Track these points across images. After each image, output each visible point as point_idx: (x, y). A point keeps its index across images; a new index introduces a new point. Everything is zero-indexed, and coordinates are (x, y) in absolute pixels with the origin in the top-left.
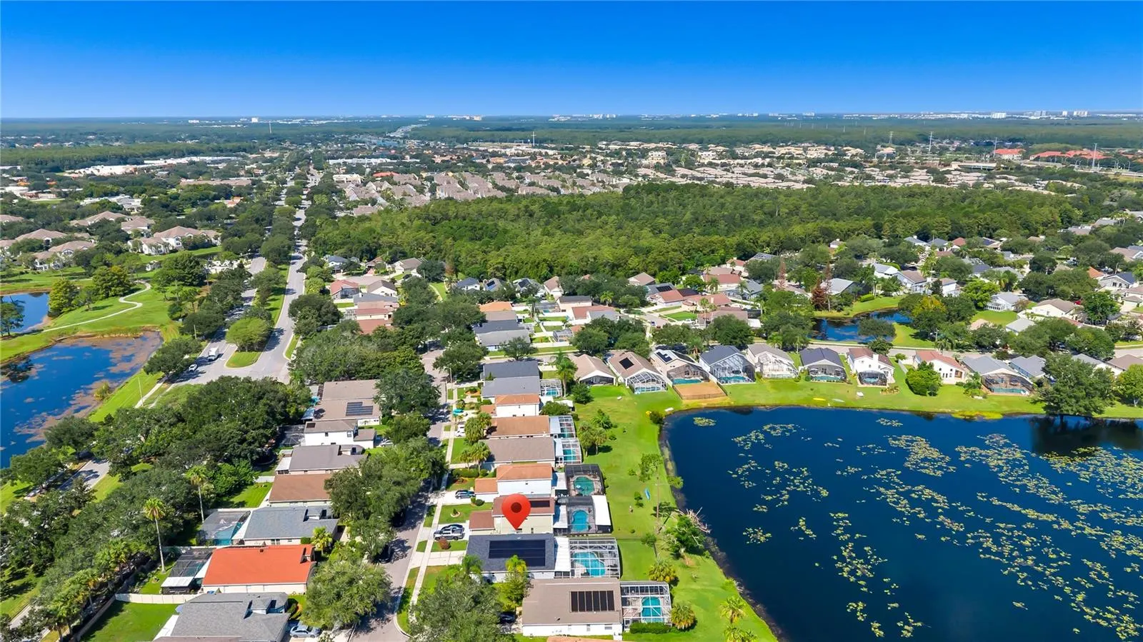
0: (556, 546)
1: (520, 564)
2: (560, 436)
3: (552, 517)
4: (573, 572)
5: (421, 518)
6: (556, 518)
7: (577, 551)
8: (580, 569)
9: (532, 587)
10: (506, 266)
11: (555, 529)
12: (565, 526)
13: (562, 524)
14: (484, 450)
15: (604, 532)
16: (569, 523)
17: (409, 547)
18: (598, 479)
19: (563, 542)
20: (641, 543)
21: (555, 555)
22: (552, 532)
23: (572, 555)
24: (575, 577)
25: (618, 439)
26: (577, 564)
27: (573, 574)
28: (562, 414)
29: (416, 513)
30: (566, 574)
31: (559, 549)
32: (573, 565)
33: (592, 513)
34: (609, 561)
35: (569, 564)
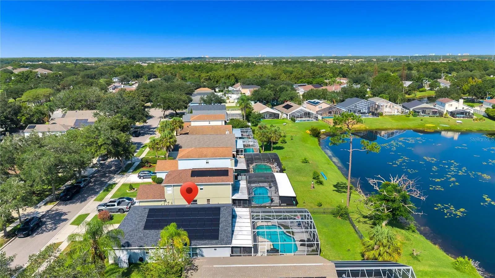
0: (234, 217)
1: (179, 235)
2: (240, 138)
3: (230, 187)
4: (256, 247)
5: (96, 193)
6: (236, 189)
7: (259, 223)
8: (265, 245)
9: (196, 269)
10: (211, 78)
11: (234, 201)
12: (246, 197)
13: (243, 195)
14: (170, 138)
15: (288, 205)
16: (249, 194)
17: (66, 220)
18: (276, 164)
19: (243, 212)
20: (331, 217)
21: (233, 226)
22: (230, 202)
23: (254, 226)
24: (259, 254)
25: (288, 143)
26: (260, 238)
27: (256, 251)
28: (243, 127)
29: (94, 189)
30: (246, 250)
31: (238, 220)
32: (255, 239)
33: (273, 188)
34: (301, 235)
35: (250, 237)
